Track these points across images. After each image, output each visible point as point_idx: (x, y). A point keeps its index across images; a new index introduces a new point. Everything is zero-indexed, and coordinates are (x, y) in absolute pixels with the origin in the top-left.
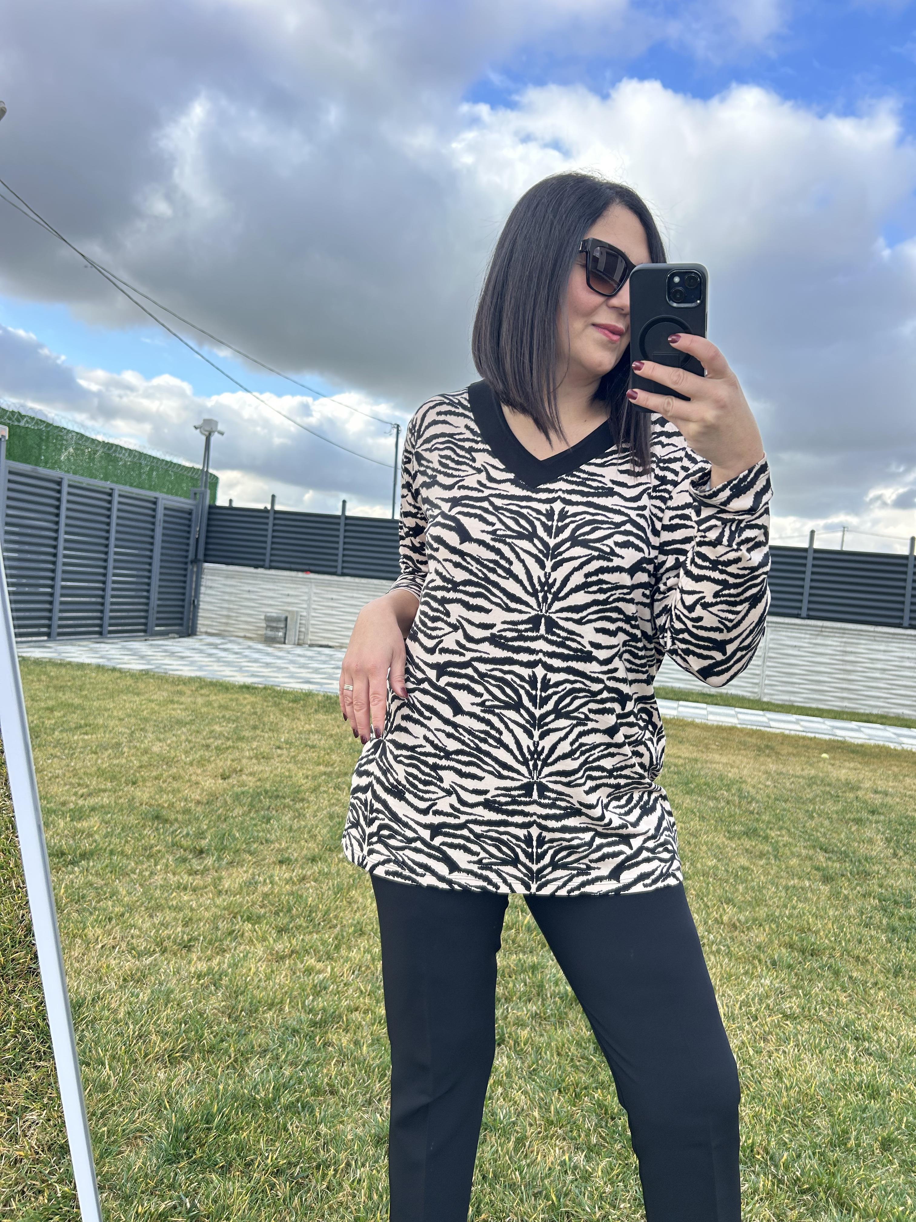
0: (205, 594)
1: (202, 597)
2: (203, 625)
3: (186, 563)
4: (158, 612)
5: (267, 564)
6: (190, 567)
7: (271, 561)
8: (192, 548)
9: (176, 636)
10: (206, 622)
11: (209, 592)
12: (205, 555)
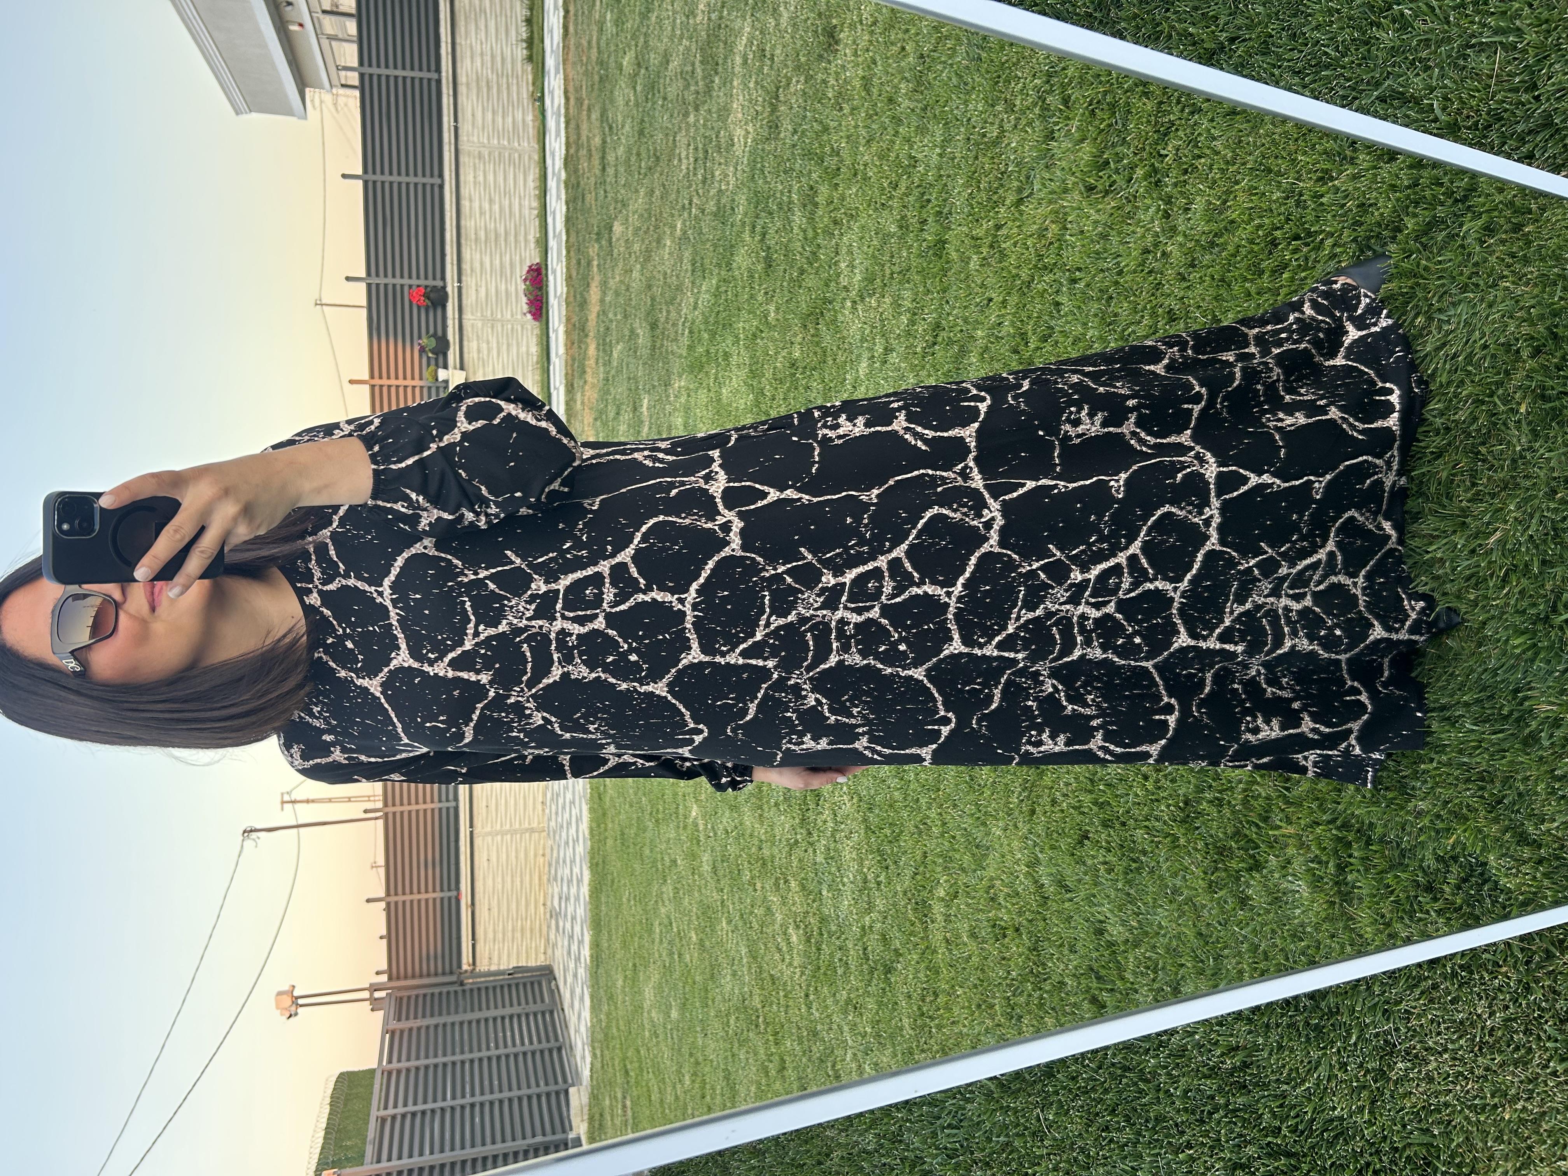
0: (499, 964)
1: (503, 966)
2: (536, 959)
3: (464, 991)
4: (527, 1003)
5: (453, 894)
6: (467, 987)
7: (449, 890)
8: (445, 989)
9: (553, 983)
10: (534, 956)
11: (495, 960)
12: (451, 973)
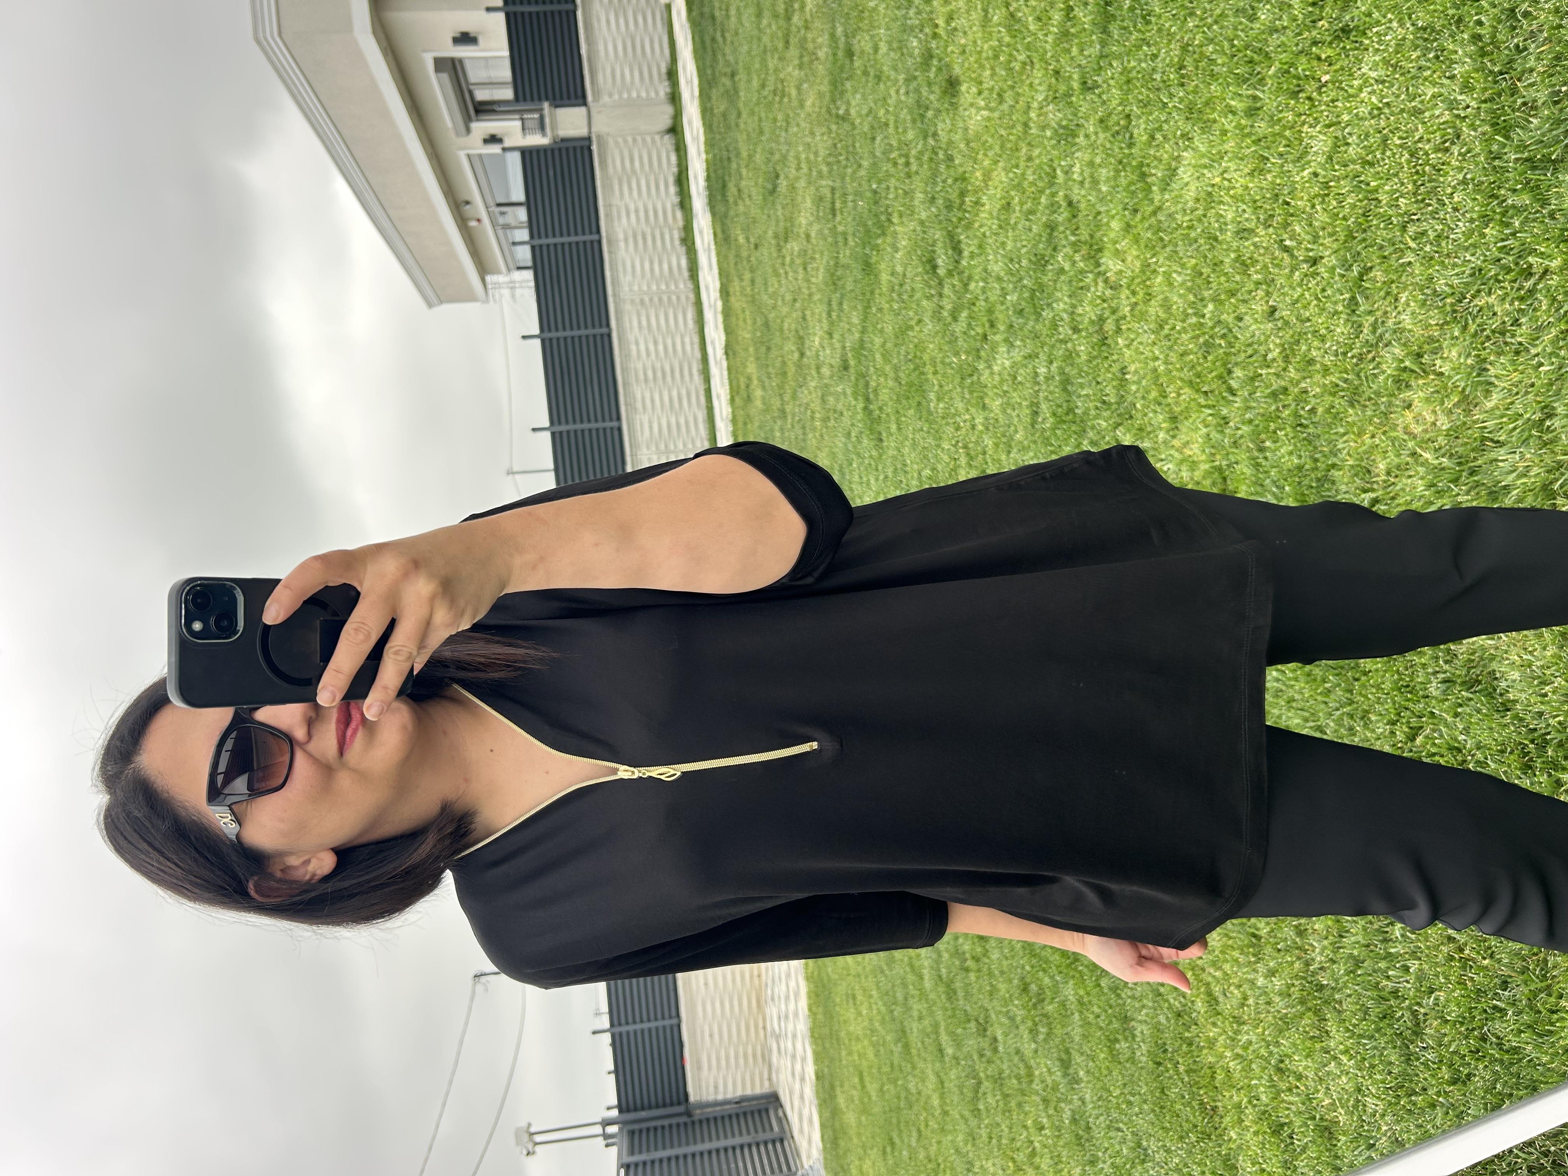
0: (725, 1093)
1: (730, 1095)
4: (756, 1132)
8: (674, 1121)
9: (781, 1111)
10: (758, 1083)
11: (721, 1088)
12: (679, 1103)
